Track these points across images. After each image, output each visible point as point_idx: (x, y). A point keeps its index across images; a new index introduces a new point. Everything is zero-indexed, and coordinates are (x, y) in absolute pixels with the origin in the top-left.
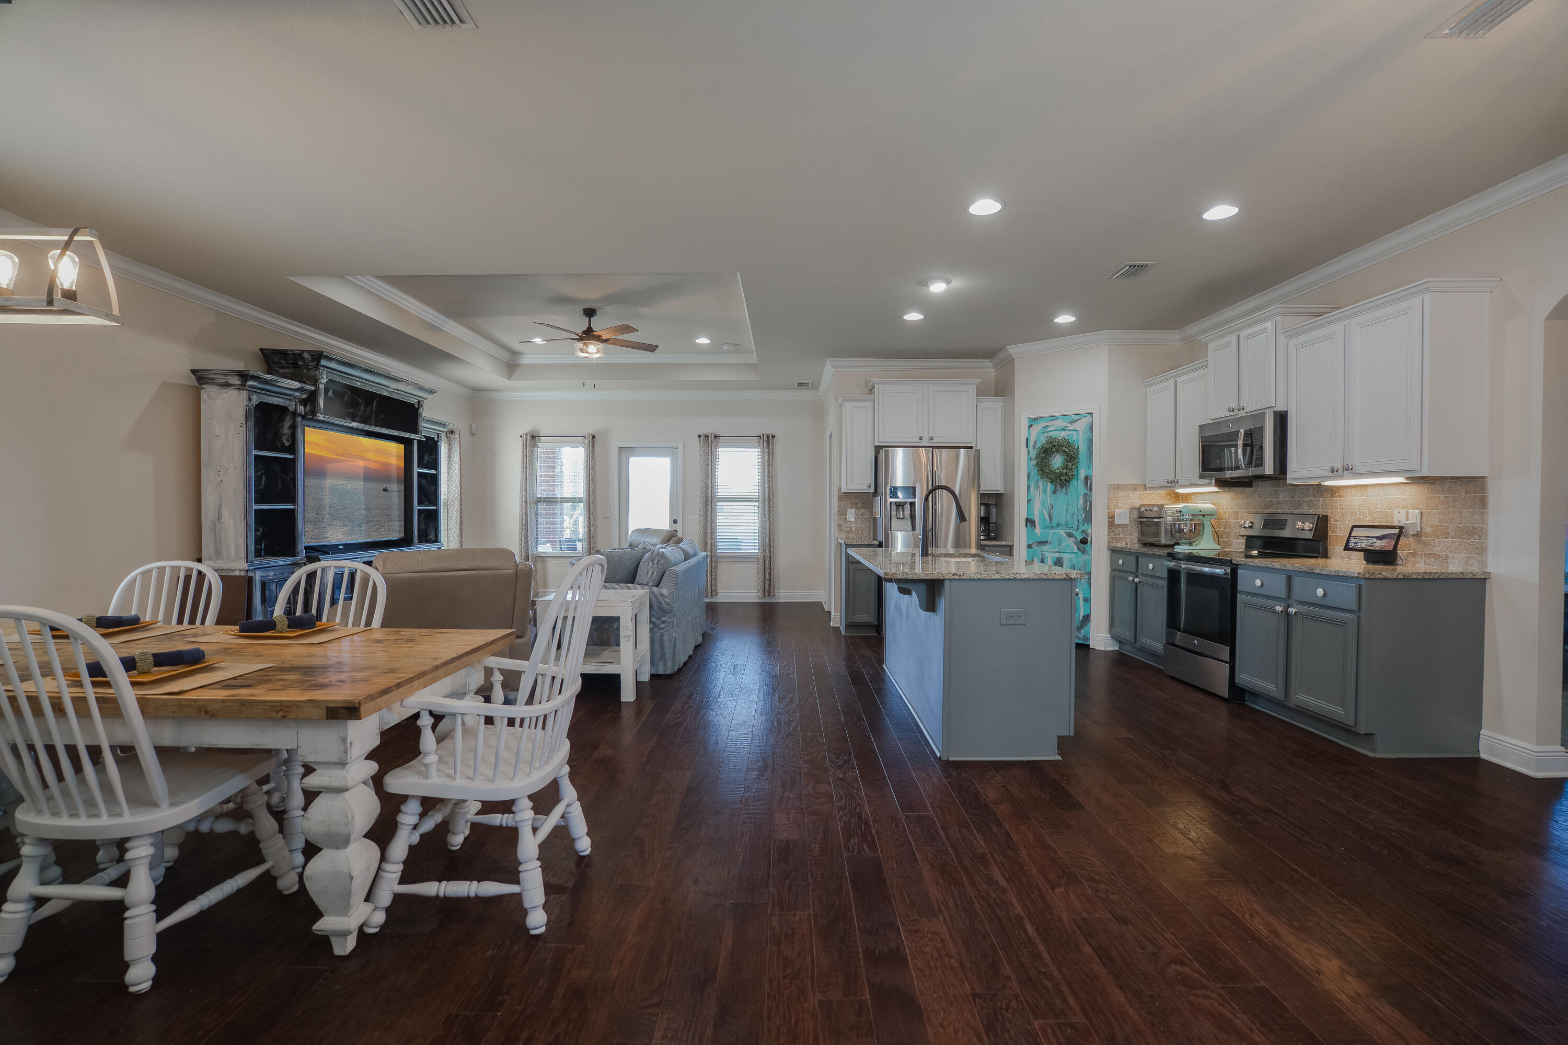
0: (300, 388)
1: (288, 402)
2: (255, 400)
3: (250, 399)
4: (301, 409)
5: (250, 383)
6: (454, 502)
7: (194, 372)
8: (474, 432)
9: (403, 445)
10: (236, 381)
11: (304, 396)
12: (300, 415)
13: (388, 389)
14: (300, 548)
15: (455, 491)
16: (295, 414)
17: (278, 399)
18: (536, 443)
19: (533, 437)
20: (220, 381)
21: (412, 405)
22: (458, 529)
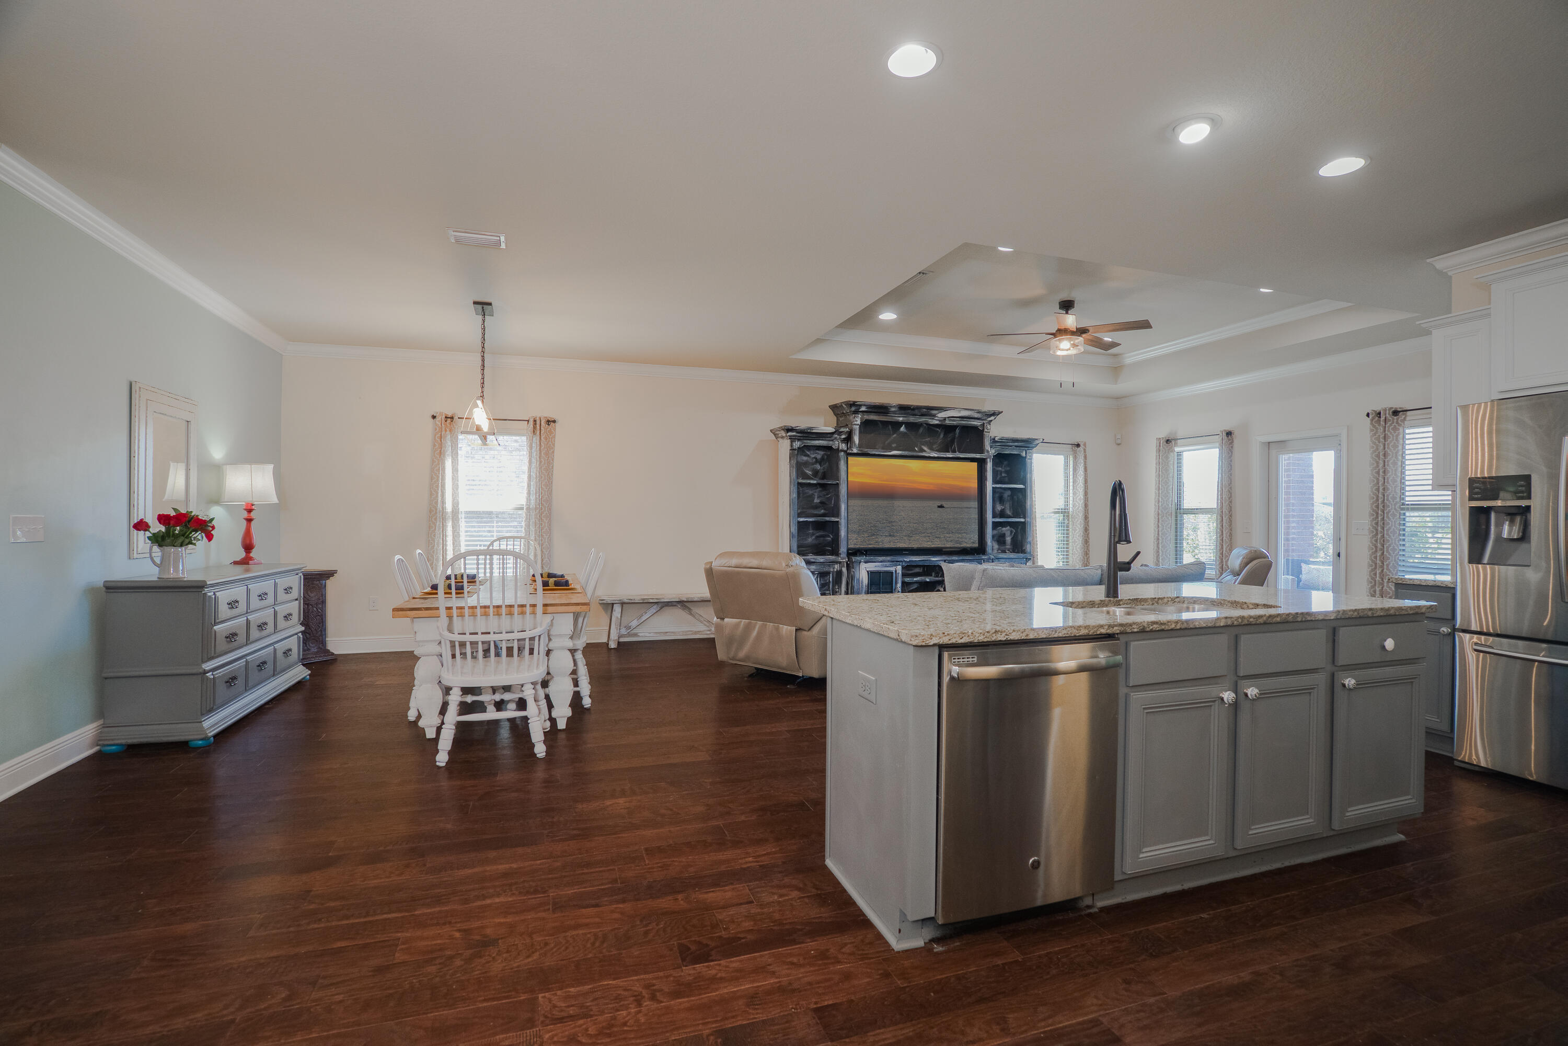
0: (836, 431)
1: (831, 442)
2: (797, 444)
3: (792, 446)
4: (843, 446)
5: (790, 434)
6: (1077, 515)
7: (771, 431)
8: (1119, 442)
9: (976, 463)
10: (783, 433)
11: (843, 437)
12: (842, 451)
13: (936, 418)
14: (843, 549)
15: (1079, 504)
16: (838, 450)
17: (821, 441)
18: (1172, 447)
19: (1168, 441)
20: (780, 435)
21: (975, 428)
22: (1080, 542)
